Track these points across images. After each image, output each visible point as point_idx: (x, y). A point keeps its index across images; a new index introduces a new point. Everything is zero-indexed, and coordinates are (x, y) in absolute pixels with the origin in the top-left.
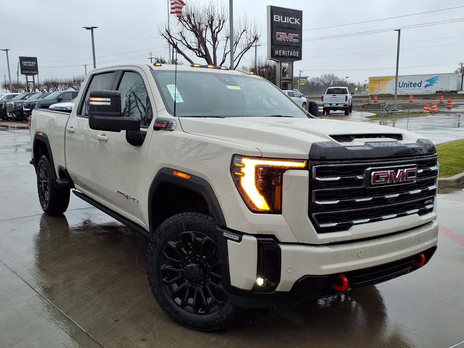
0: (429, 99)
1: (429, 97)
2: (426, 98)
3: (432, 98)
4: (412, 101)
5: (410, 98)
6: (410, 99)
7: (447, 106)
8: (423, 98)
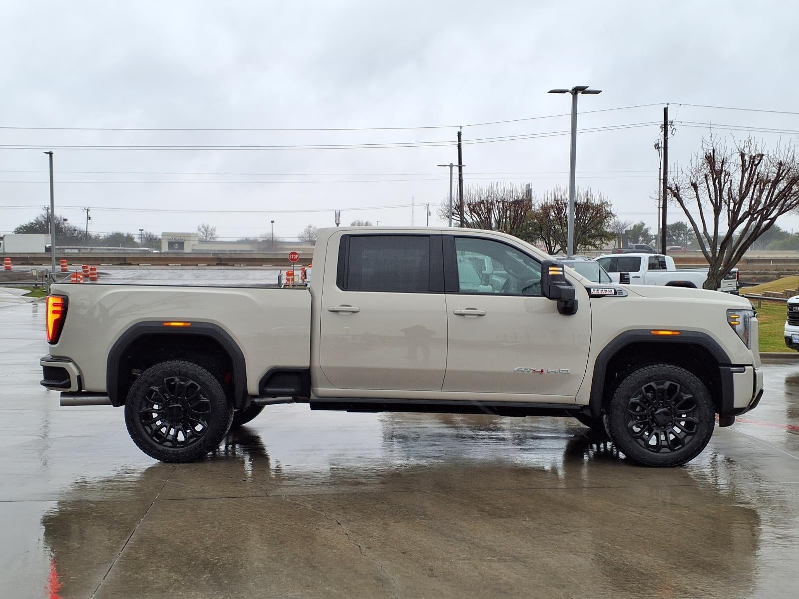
0: (32, 264)
1: (32, 262)
2: (26, 262)
3: (37, 262)
4: (9, 267)
5: (5, 262)
6: (6, 264)
7: (90, 276)
8: (20, 262)
